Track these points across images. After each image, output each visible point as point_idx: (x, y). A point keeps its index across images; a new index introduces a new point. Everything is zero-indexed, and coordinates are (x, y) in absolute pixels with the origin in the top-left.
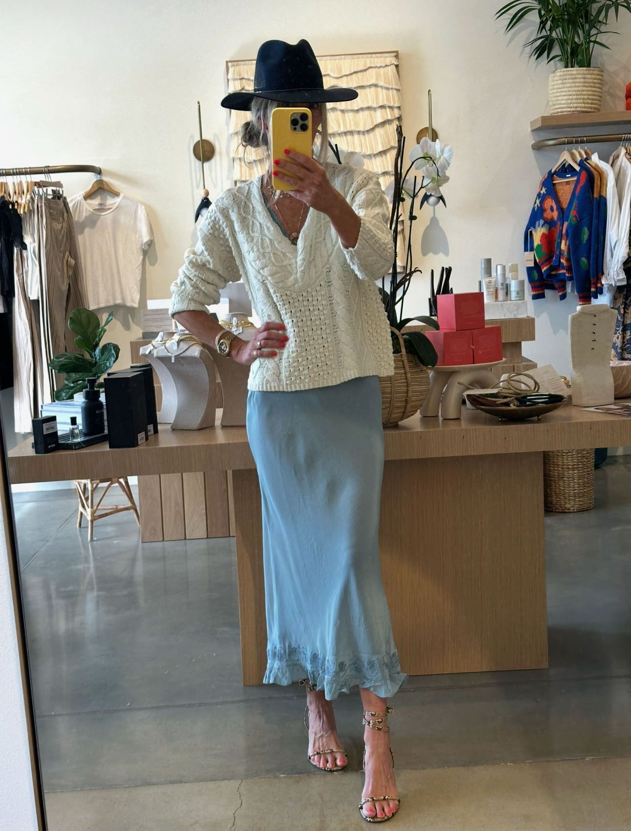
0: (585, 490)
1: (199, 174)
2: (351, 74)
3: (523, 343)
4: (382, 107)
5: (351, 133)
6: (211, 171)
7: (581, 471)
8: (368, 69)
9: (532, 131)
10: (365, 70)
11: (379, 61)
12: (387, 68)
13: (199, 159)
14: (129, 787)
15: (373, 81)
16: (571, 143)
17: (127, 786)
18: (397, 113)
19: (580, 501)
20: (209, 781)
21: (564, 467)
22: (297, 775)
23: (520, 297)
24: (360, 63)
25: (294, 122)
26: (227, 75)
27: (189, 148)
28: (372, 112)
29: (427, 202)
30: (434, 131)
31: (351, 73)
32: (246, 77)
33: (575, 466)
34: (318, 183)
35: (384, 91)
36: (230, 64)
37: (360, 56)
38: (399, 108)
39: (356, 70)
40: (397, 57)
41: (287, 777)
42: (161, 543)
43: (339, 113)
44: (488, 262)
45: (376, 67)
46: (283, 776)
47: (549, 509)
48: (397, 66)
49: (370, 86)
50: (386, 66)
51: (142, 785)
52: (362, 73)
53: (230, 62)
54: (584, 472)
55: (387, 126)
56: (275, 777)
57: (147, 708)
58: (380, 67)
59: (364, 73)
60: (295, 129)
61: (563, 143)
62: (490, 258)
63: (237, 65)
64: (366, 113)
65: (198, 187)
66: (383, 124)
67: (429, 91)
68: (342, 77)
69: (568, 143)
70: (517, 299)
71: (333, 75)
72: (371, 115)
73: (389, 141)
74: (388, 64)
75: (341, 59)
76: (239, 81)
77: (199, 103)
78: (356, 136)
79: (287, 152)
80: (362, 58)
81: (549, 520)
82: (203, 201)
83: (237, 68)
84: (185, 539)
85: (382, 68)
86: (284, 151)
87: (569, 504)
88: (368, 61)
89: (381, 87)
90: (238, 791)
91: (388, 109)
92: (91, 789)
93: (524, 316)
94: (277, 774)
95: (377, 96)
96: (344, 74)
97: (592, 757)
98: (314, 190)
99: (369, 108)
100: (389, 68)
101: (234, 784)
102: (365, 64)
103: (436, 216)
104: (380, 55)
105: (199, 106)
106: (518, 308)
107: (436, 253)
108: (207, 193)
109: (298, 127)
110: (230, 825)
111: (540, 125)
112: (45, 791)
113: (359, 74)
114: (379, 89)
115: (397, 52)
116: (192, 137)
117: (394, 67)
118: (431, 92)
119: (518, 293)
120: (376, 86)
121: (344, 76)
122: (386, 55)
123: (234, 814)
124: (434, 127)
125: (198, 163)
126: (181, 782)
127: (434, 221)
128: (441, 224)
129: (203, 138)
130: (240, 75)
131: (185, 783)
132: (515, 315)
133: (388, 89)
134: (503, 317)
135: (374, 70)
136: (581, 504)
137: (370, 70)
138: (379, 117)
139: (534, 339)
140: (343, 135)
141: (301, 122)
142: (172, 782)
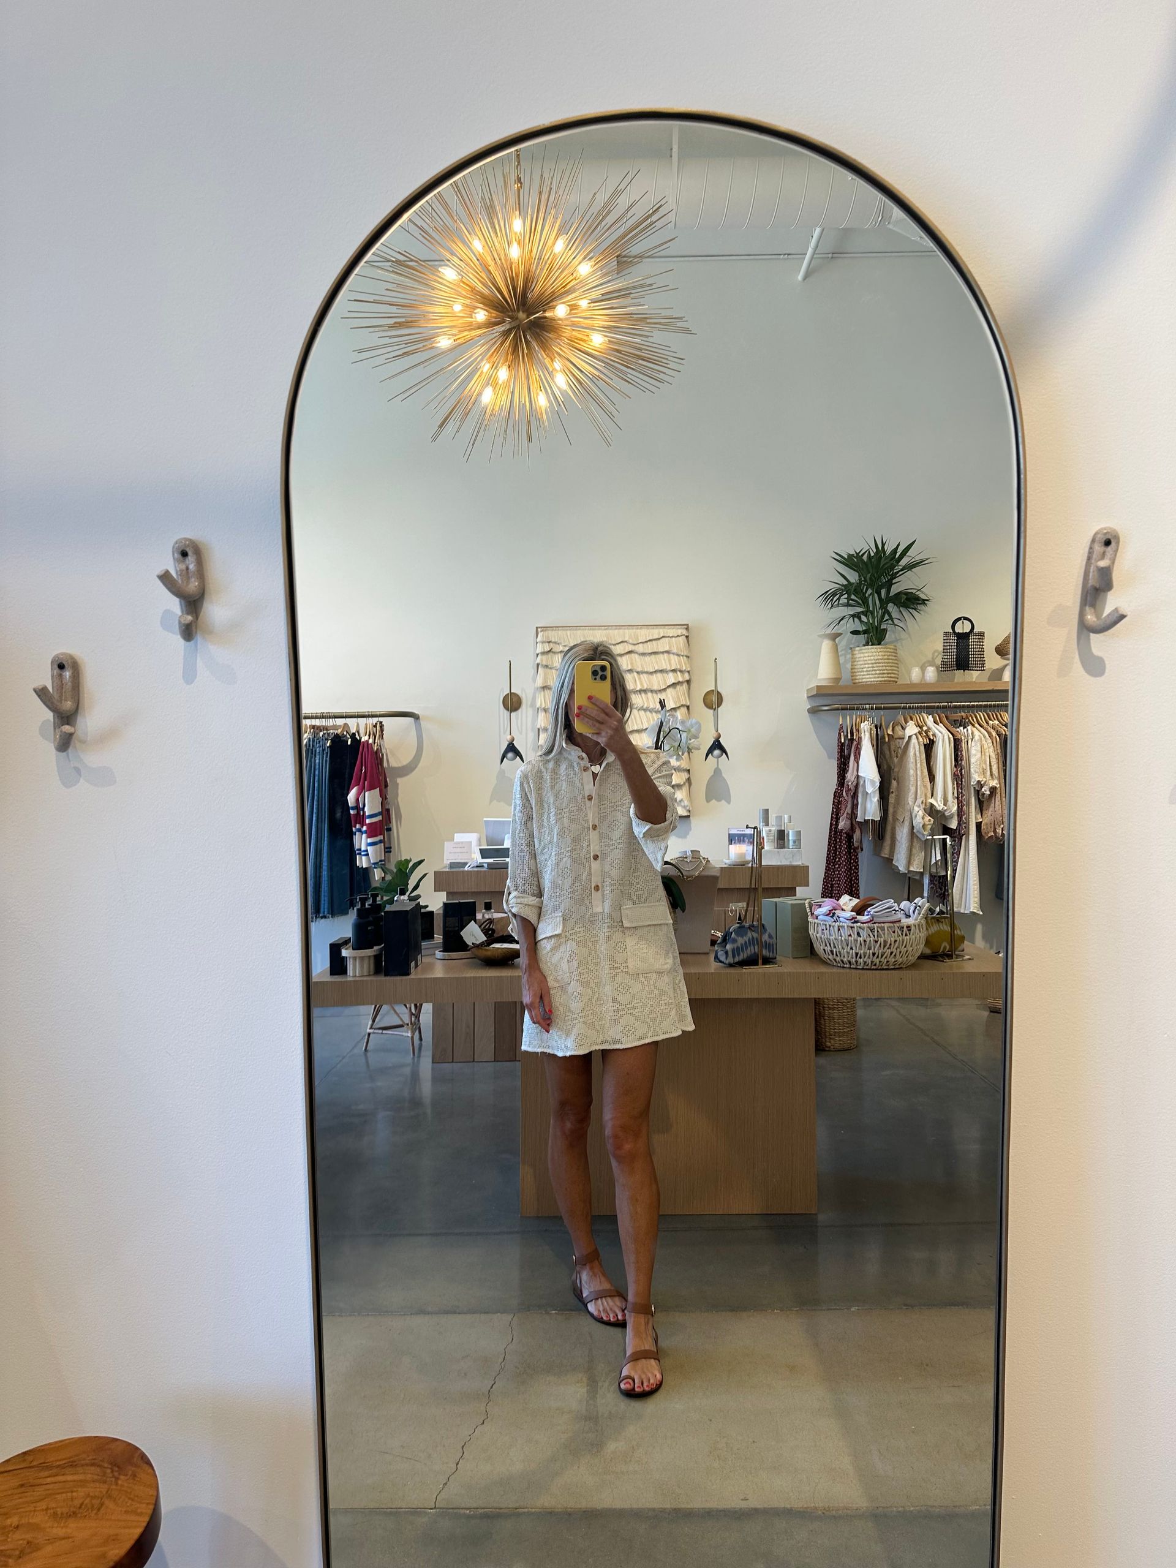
0: (845, 1030)
1: (507, 722)
2: (646, 642)
3: (798, 888)
4: (674, 671)
5: (645, 691)
6: (517, 719)
7: (841, 1011)
8: (661, 638)
9: (808, 697)
10: (659, 639)
11: (671, 632)
12: (678, 638)
13: (508, 710)
14: (404, 1315)
15: (667, 649)
16: (846, 709)
17: (402, 1313)
18: (687, 677)
19: (840, 1040)
20: (482, 1313)
21: (825, 1006)
22: (568, 1312)
23: (797, 846)
24: (656, 633)
25: (595, 673)
26: (537, 638)
27: (499, 699)
28: (665, 675)
29: (712, 755)
30: (719, 694)
31: (646, 640)
32: (553, 640)
33: (835, 1006)
34: (614, 727)
35: (676, 657)
36: (539, 630)
37: (655, 627)
38: (689, 672)
39: (651, 638)
40: (687, 629)
41: (558, 1314)
42: (451, 1064)
43: (635, 674)
44: (766, 812)
45: (669, 637)
46: (554, 1312)
47: (820, 1048)
48: (687, 637)
49: (663, 653)
50: (678, 636)
51: (417, 1314)
52: (656, 642)
53: (539, 627)
54: (844, 1012)
55: (678, 687)
56: (546, 1313)
57: (427, 1235)
58: (672, 637)
59: (658, 641)
60: (595, 679)
61: (838, 709)
62: (767, 808)
63: (545, 631)
64: (659, 675)
65: (505, 733)
66: (674, 685)
67: (716, 659)
68: (638, 644)
69: (842, 709)
70: (794, 847)
71: (631, 641)
72: (664, 677)
73: (678, 698)
74: (680, 634)
75: (638, 629)
76: (547, 644)
77: (510, 661)
78: (650, 694)
79: (590, 698)
80: (656, 628)
81: (822, 1060)
82: (508, 745)
83: (546, 633)
84: (474, 1061)
85: (674, 639)
86: (587, 697)
87: (830, 1042)
88: (662, 632)
89: (673, 654)
90: (510, 1325)
91: (678, 673)
92: (368, 1315)
93: (799, 863)
94: (548, 1309)
95: (670, 661)
96: (640, 641)
97: (857, 1308)
98: (610, 732)
99: (661, 671)
100: (681, 638)
101: (507, 1318)
102: (659, 634)
103: (720, 767)
104: (672, 627)
105: (510, 664)
106: (793, 856)
107: (719, 800)
108: (513, 739)
109: (598, 677)
110: (501, 1360)
111: (815, 693)
112: (323, 1314)
113: (654, 642)
114: (671, 655)
115: (687, 625)
116: (502, 689)
117: (684, 637)
118: (718, 660)
119: (794, 842)
120: (668, 652)
121: (641, 643)
122: (678, 627)
123: (505, 1350)
124: (719, 690)
125: (507, 713)
126: (455, 1312)
127: (717, 771)
128: (723, 775)
129: (512, 692)
130: (548, 638)
131: (459, 1313)
132: (791, 862)
133: (678, 655)
134: (779, 864)
135: (667, 639)
136: (840, 1044)
137: (663, 639)
138: (671, 679)
139: (808, 885)
140: (638, 693)
141: (600, 673)
142: (447, 1312)
